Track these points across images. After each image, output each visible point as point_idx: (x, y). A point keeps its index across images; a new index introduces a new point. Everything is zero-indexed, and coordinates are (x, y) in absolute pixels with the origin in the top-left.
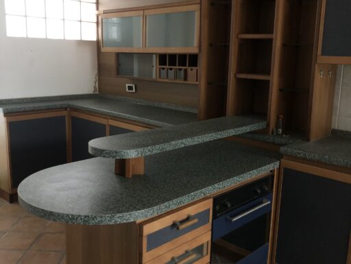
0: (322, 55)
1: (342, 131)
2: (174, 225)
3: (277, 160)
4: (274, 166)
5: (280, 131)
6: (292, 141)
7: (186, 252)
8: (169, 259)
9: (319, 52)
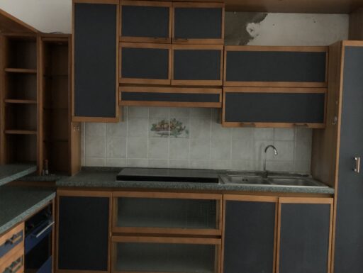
0: (75, 115)
1: (88, 167)
2: (7, 242)
3: (54, 191)
4: (52, 196)
5: (47, 172)
6: (59, 178)
7: (13, 263)
8: (4, 270)
9: (73, 114)
